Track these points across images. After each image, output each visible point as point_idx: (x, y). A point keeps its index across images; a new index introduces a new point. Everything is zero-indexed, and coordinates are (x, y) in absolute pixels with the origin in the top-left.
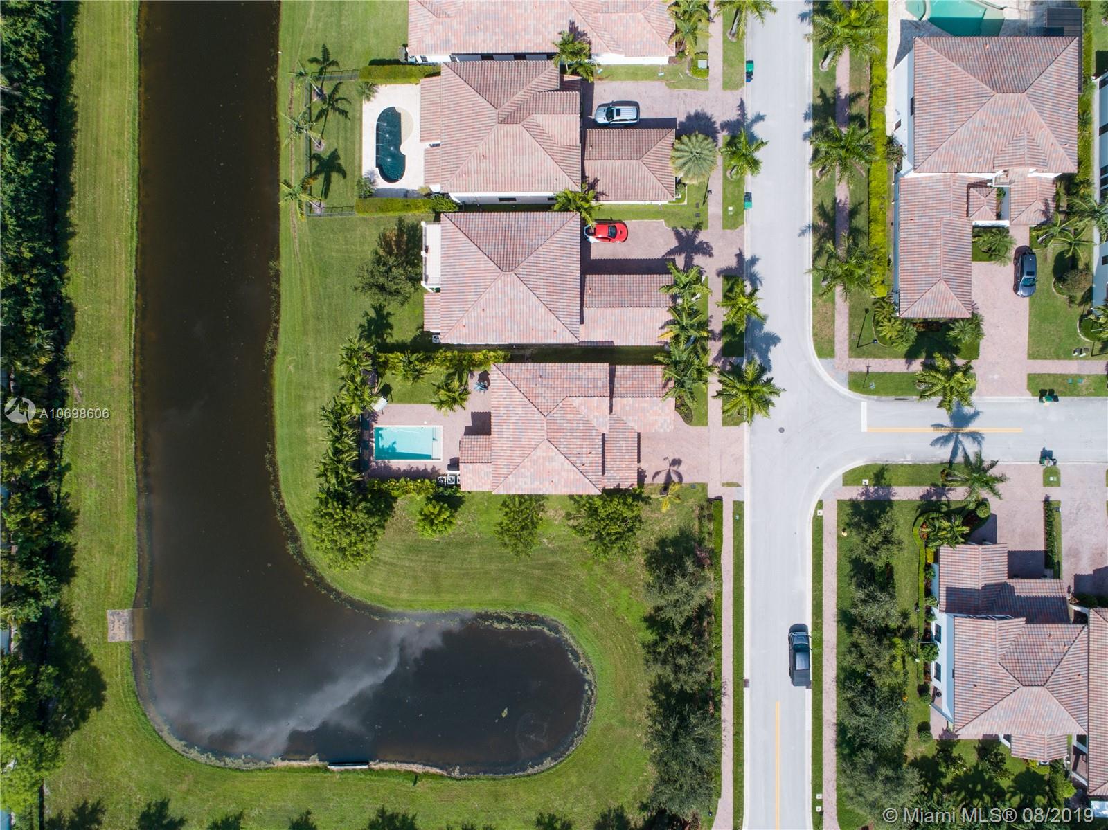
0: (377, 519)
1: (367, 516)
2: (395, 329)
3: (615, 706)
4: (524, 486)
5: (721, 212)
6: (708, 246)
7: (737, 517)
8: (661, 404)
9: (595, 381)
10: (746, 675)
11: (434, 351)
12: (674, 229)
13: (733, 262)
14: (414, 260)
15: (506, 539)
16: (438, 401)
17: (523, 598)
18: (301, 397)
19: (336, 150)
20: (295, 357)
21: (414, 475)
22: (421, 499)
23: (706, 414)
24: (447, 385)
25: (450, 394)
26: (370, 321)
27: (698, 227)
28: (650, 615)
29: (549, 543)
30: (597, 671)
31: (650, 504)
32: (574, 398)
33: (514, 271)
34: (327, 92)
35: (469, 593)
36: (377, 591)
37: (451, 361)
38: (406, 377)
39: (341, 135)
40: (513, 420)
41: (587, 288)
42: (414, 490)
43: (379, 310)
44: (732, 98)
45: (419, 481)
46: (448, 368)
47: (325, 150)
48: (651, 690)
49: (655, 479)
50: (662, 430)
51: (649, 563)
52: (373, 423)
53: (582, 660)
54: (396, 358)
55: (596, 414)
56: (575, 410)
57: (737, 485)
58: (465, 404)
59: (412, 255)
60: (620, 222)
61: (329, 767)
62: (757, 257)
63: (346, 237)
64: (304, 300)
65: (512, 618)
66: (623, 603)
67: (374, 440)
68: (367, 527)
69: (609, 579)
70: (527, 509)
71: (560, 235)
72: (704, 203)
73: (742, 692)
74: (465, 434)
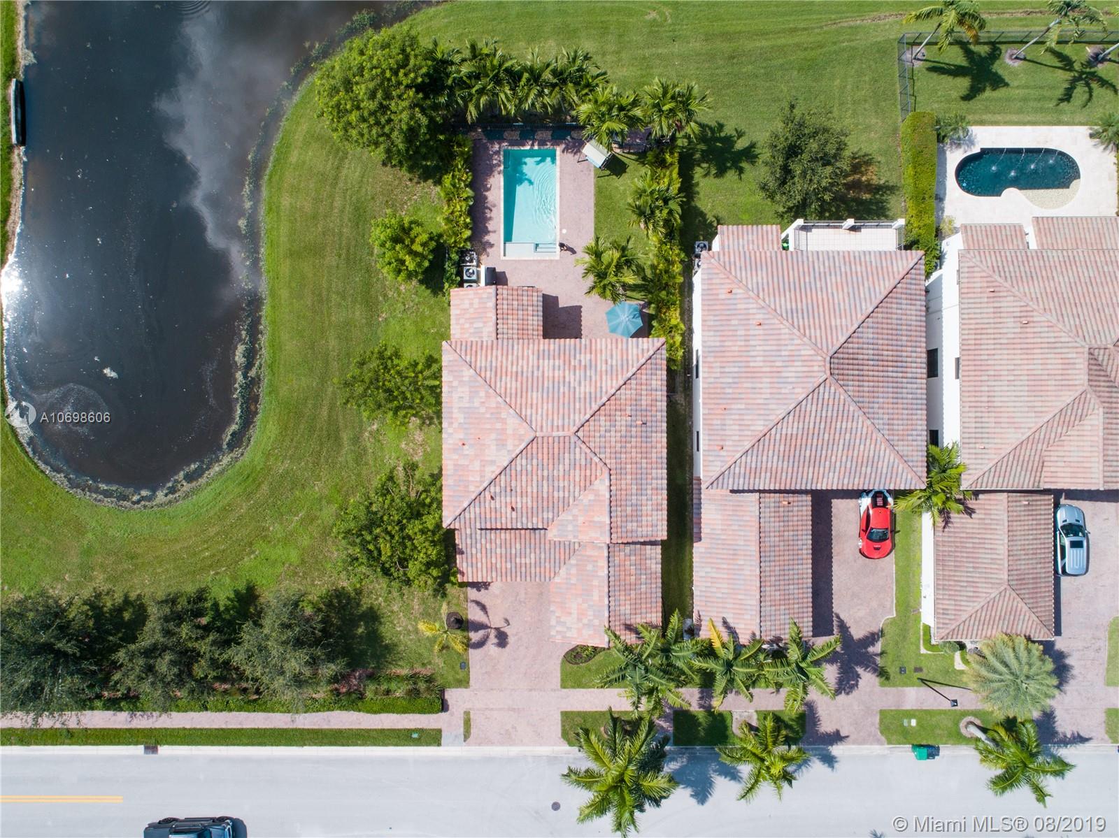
0: (401, 146)
1: (404, 127)
2: (717, 181)
3: (114, 539)
4: (455, 396)
5: (908, 708)
6: (852, 687)
7: (415, 736)
8: (596, 622)
9: (637, 516)
10: (164, 750)
11: (681, 243)
12: (881, 633)
13: (826, 726)
14: (829, 211)
15: (374, 364)
16: (601, 249)
17: (284, 391)
18: (604, 30)
19: (1007, 85)
20: (670, 21)
21: (478, 213)
22: (438, 224)
23: (579, 685)
24: (628, 263)
25: (612, 269)
26: (729, 141)
27: (882, 673)
28: (257, 597)
29: (371, 433)
30: (171, 509)
31: (435, 596)
32: (607, 483)
33: (831, 379)
34: (1101, 69)
35: (291, 304)
36: (294, 157)
37: (667, 272)
38: (640, 193)
39: (1032, 92)
40: (570, 377)
41: (791, 498)
42: (452, 213)
43: (749, 154)
44: (1092, 723)
45: (468, 220)
46: (653, 267)
47: (1007, 67)
48: (139, 597)
49: (474, 605)
50: (553, 622)
51: (340, 594)
52: (563, 146)
53: (187, 487)
54: (670, 181)
55: (581, 519)
56: (587, 483)
57: (467, 735)
58: (595, 296)
59: (838, 207)
60: (894, 546)
61: (14, 80)
62: (836, 765)
63: (865, 101)
64: (763, 34)
65: (252, 373)
66: (277, 552)
67: (536, 147)
68: (387, 129)
69: (314, 530)
70: (422, 399)
71: (888, 456)
72: (923, 681)
73: (137, 743)
74: (544, 296)
